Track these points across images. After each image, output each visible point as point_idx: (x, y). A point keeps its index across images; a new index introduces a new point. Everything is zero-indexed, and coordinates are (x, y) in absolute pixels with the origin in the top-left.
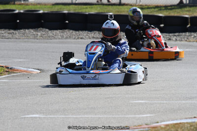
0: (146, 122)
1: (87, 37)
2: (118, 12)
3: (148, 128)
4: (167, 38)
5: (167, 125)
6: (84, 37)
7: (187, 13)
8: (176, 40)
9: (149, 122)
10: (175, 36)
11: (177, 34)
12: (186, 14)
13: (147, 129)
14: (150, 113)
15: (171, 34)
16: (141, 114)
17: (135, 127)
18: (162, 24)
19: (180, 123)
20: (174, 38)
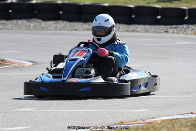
0: (142, 117)
1: (81, 28)
2: (114, 3)
3: (144, 123)
4: (163, 30)
5: (164, 121)
6: (78, 29)
7: (185, 4)
8: (173, 32)
9: (144, 118)
10: (172, 28)
11: (174, 26)
12: (184, 6)
13: (142, 124)
14: (146, 108)
15: (168, 27)
16: (136, 108)
17: (130, 123)
18: (158, 16)
19: (177, 119)
20: (171, 31)
